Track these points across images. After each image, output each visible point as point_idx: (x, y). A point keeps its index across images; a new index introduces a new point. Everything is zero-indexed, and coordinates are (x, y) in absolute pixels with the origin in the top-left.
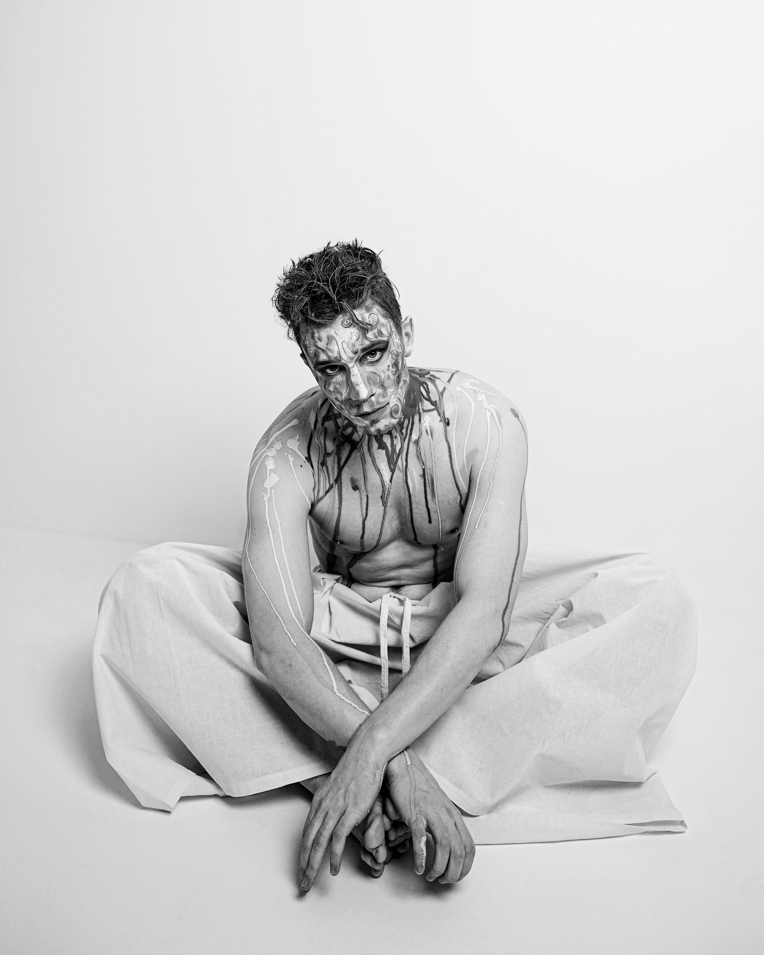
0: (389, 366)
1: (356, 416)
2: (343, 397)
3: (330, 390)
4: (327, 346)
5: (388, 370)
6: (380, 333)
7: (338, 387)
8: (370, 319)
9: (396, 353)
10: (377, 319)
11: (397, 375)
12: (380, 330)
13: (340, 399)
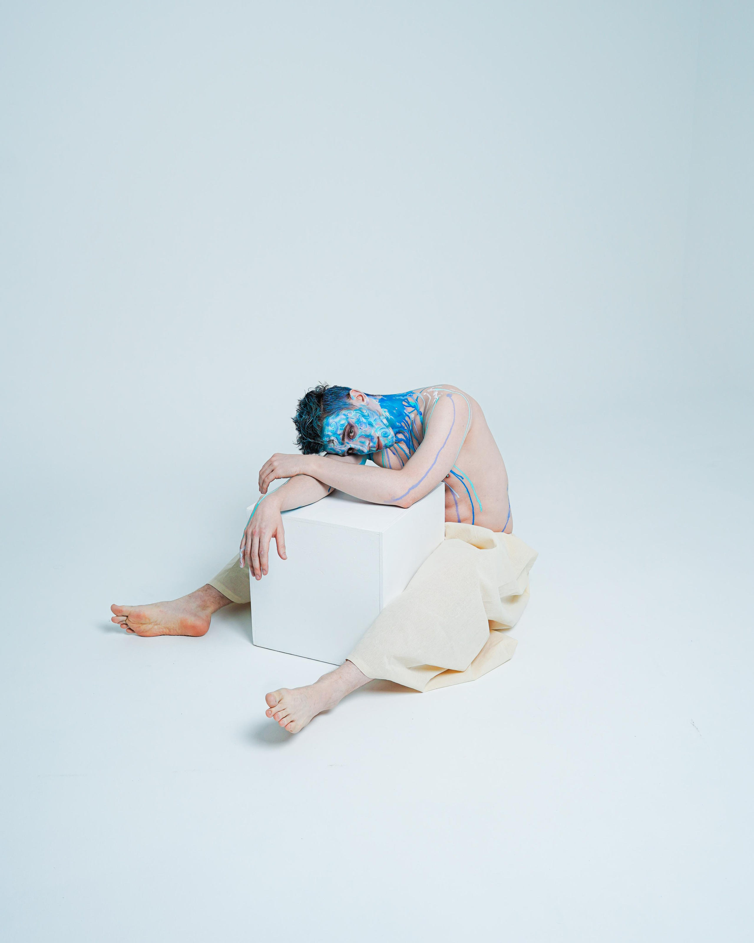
0: (360, 428)
5: (362, 430)
6: (343, 425)
8: (332, 428)
9: (357, 420)
10: (335, 423)
11: (368, 425)
12: (341, 424)
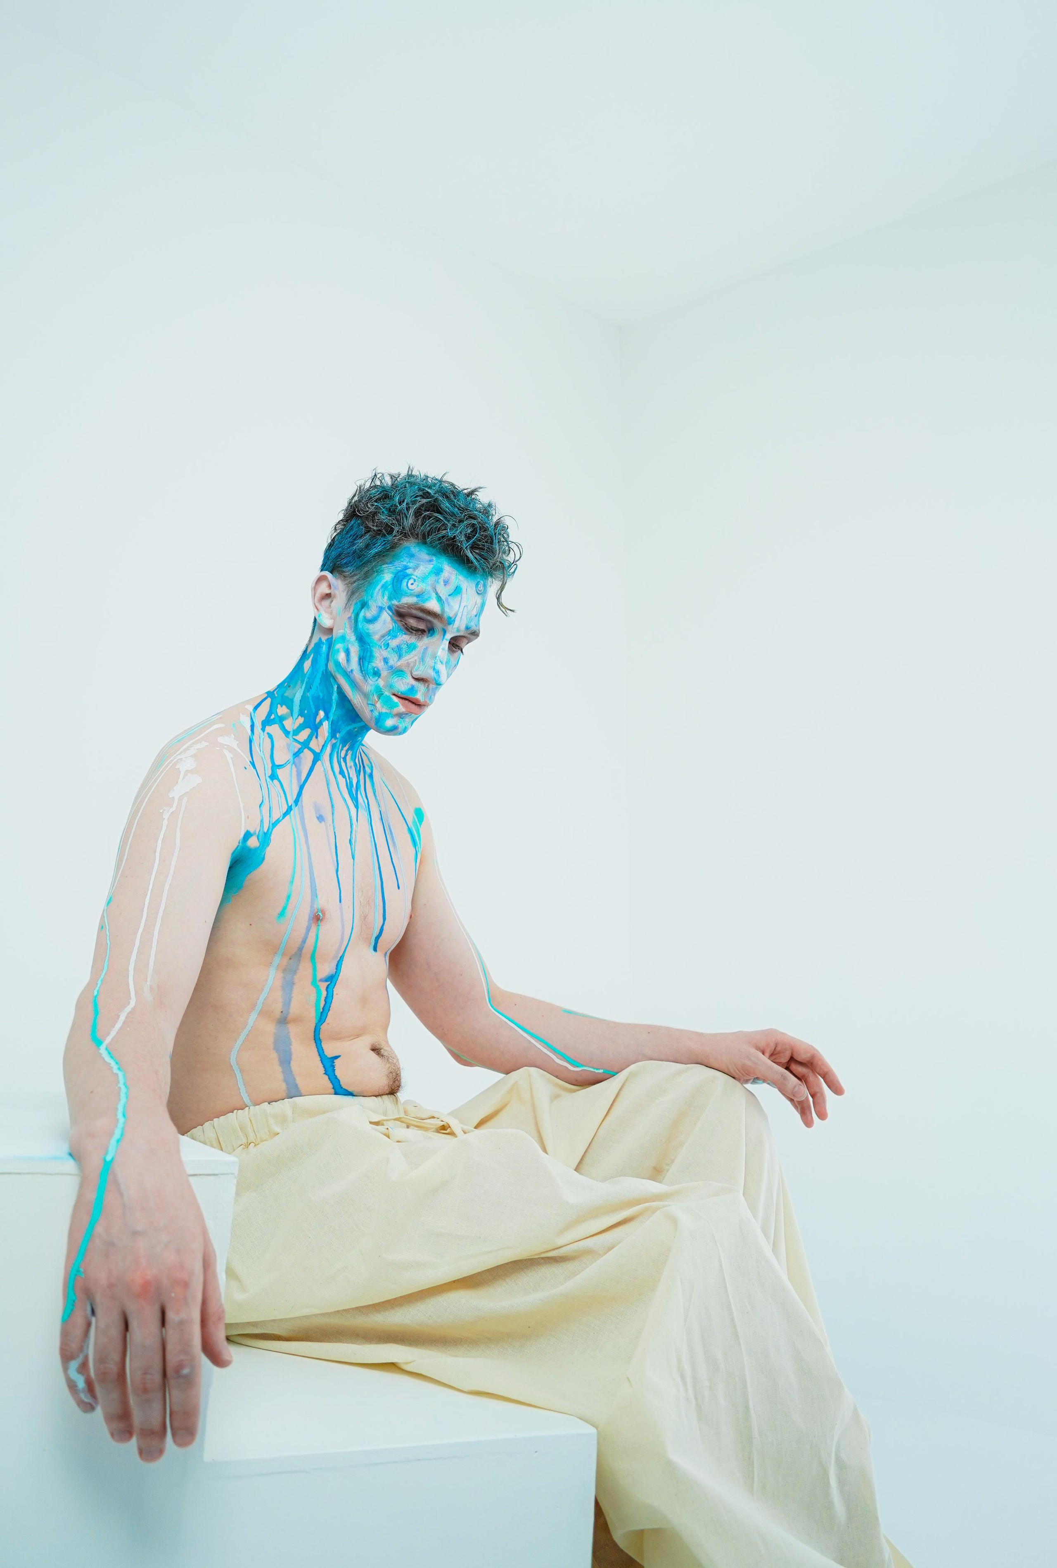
1: (394, 695)
2: (399, 663)
3: (390, 644)
4: (448, 597)
7: (404, 647)
13: (391, 662)
